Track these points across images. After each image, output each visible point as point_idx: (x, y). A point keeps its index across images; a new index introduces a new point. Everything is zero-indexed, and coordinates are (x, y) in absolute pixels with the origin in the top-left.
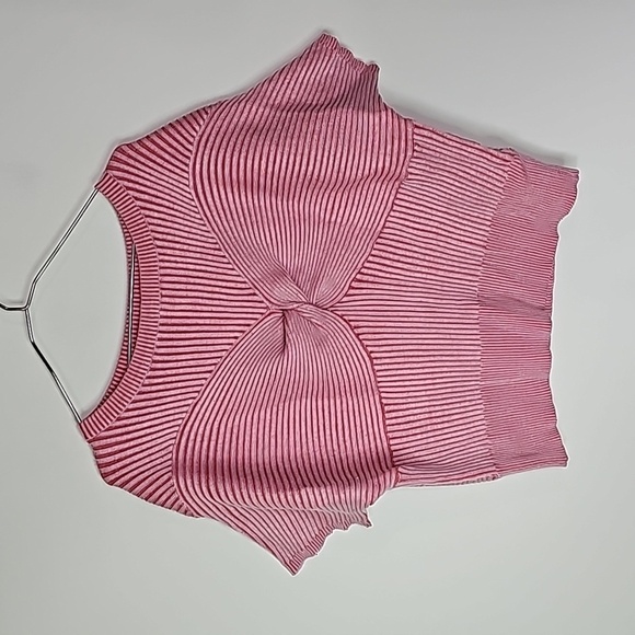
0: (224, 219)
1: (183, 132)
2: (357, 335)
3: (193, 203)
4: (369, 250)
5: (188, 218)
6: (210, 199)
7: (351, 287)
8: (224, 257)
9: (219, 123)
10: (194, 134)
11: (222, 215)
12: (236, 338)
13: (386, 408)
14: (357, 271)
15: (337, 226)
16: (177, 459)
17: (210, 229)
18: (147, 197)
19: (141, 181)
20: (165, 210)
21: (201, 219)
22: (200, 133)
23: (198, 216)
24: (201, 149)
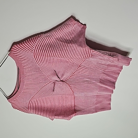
0: (41, 63)
1: (31, 44)
2: (71, 88)
3: (34, 59)
4: (76, 69)
5: (32, 62)
6: (38, 58)
7: (71, 77)
8: (41, 71)
9: (41, 42)
10: (34, 45)
11: (41, 61)
12: (43, 86)
13: (75, 98)
14: (73, 73)
15: (70, 63)
16: (29, 106)
17: (38, 65)
18: (22, 58)
19: (20, 54)
20: (26, 61)
21: (36, 63)
22: (36, 45)
23: (35, 62)
24: (36, 49)
